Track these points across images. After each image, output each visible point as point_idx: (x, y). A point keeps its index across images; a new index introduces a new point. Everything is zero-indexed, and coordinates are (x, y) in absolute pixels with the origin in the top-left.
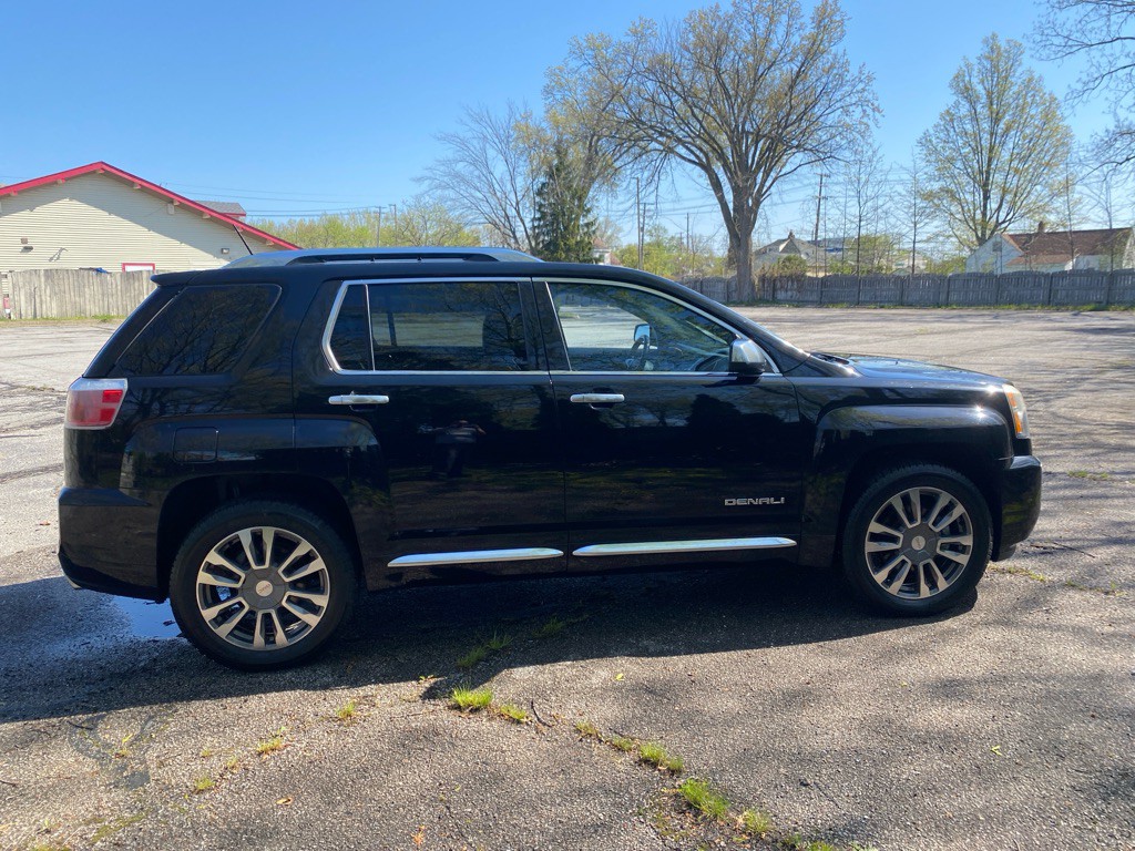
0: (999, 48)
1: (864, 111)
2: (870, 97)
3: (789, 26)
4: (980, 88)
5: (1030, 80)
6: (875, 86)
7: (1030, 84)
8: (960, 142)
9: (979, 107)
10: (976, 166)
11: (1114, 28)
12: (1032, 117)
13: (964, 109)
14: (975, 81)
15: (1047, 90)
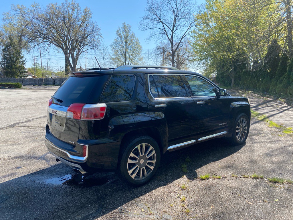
0: (126, 26)
1: (99, 37)
2: (100, 34)
3: (78, 12)
4: (122, 34)
5: (133, 34)
6: (101, 31)
7: (133, 35)
8: (119, 47)
9: (123, 39)
10: (123, 53)
11: (155, 25)
12: (134, 43)
13: (120, 39)
14: (121, 33)
15: (136, 37)
